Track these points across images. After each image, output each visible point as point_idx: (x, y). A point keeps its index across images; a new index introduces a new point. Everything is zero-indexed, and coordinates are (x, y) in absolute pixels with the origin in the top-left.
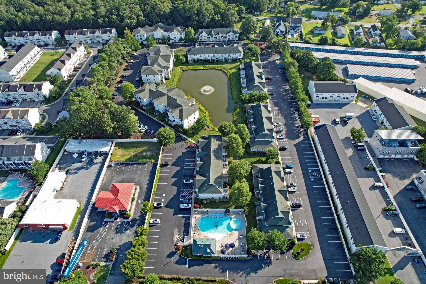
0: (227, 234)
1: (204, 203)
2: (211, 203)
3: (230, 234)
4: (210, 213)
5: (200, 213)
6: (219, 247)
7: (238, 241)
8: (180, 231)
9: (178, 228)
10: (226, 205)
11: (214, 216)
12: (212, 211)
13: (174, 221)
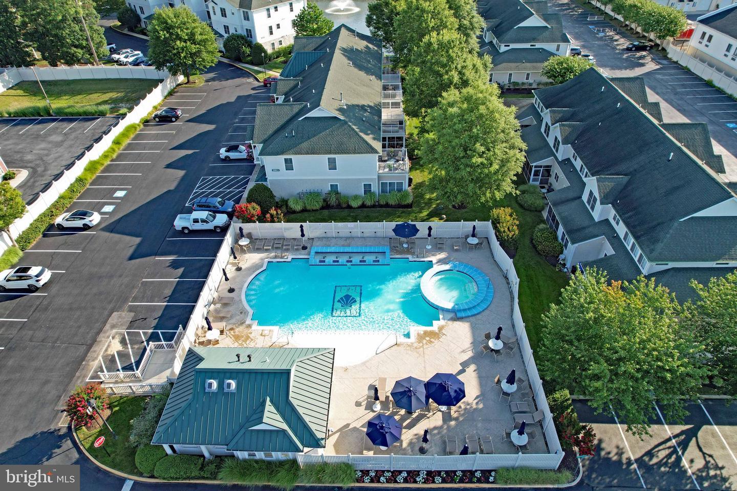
0: (408, 336)
1: (294, 212)
2: (326, 212)
3: (422, 333)
4: (317, 246)
5: (264, 245)
6: (358, 404)
7: (476, 372)
8: (138, 322)
9: (131, 309)
10: (398, 218)
11: (333, 258)
12: (325, 239)
13: (128, 279)
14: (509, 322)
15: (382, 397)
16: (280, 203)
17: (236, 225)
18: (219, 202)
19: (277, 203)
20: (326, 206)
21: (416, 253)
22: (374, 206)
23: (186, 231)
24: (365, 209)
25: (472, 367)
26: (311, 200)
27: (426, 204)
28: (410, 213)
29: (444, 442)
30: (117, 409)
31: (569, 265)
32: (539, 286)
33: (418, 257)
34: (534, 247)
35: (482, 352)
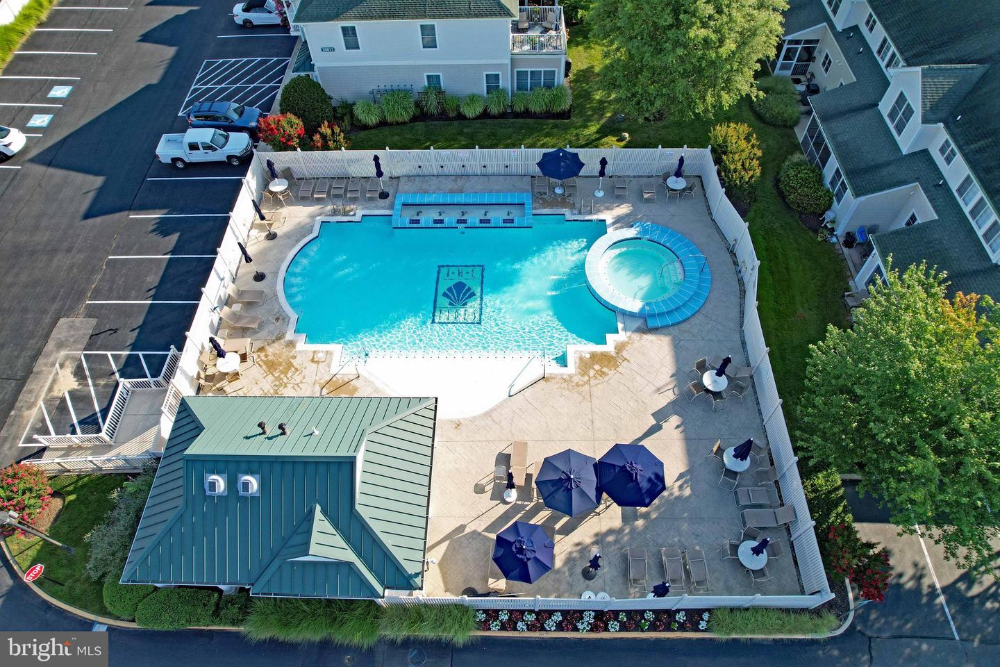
1: (365, 127)
2: (420, 126)
3: (588, 356)
4: (406, 192)
5: (314, 188)
6: (479, 489)
7: (681, 429)
8: (103, 335)
9: (92, 312)
10: (546, 137)
11: (433, 214)
12: (419, 177)
13: (82, 256)
14: (737, 337)
15: (519, 480)
16: (339, 110)
17: (263, 155)
18: (235, 110)
19: (334, 109)
20: (422, 115)
21: (577, 206)
22: (503, 115)
23: (180, 165)
24: (488, 121)
25: (674, 420)
26: (393, 106)
27: (594, 109)
28: (566, 129)
29: (625, 559)
30: (72, 497)
31: (840, 231)
32: (787, 269)
33: (580, 213)
34: (782, 196)
35: (690, 394)
